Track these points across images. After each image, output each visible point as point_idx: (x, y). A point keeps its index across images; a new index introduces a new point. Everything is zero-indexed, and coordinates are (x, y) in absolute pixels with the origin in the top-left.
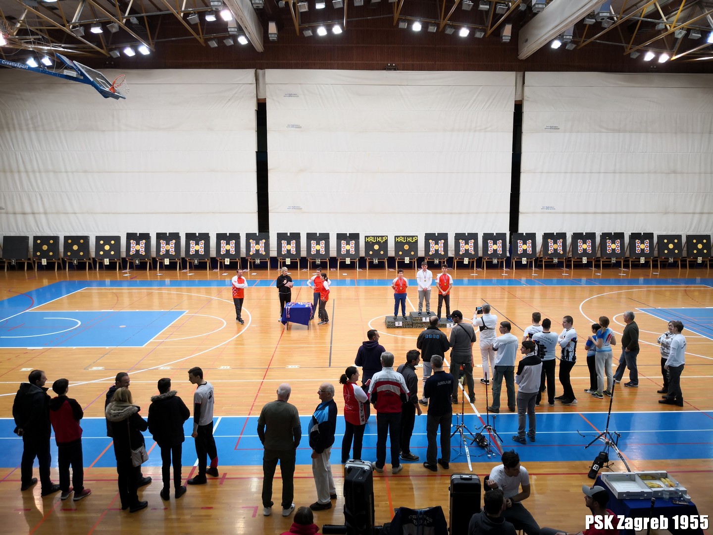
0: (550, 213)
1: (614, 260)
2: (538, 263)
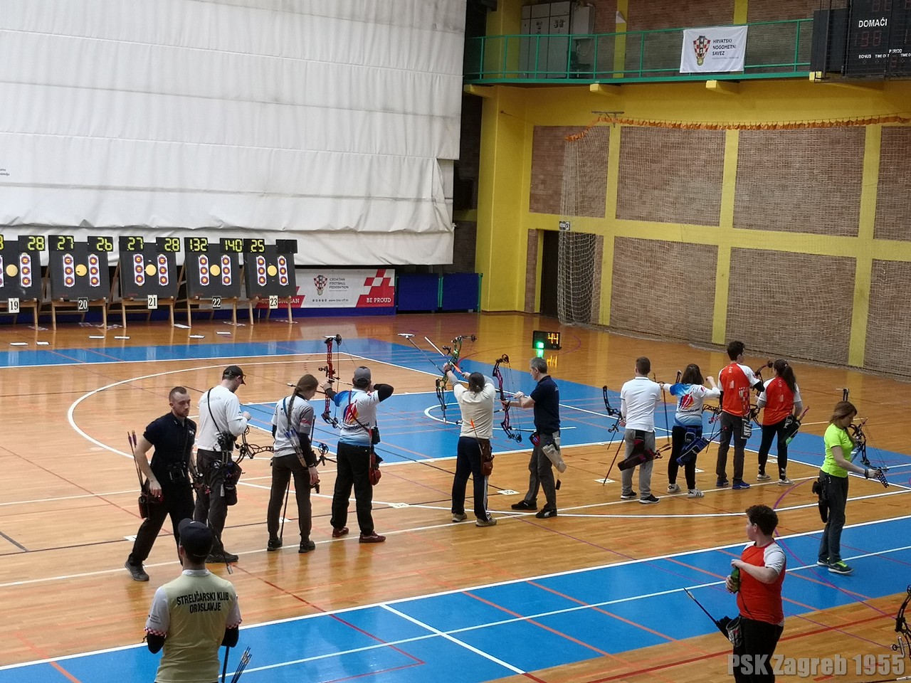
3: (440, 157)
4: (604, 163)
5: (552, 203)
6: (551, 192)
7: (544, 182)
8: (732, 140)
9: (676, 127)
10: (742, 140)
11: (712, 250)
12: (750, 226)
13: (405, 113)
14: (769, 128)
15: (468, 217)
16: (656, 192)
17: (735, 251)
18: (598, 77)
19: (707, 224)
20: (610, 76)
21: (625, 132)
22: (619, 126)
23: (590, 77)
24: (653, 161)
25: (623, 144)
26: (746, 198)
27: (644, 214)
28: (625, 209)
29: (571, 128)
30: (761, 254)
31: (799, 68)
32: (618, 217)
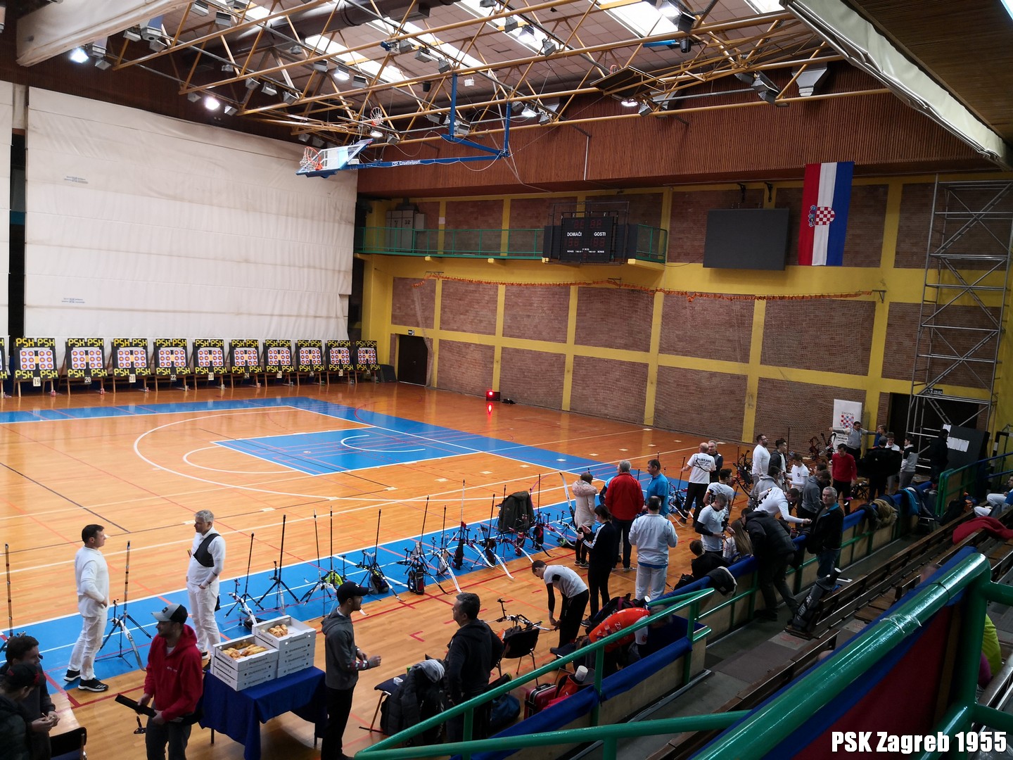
0: (77, 308)
2: (60, 384)
3: (341, 293)
4: (433, 299)
5: (404, 319)
6: (403, 314)
7: (400, 308)
8: (502, 290)
9: (471, 282)
10: (507, 291)
11: (492, 348)
12: (511, 336)
13: (321, 269)
14: (517, 284)
15: (356, 326)
16: (462, 316)
17: (503, 349)
18: (430, 253)
19: (490, 334)
20: (436, 253)
21: (445, 283)
22: (441, 280)
23: (426, 252)
24: (460, 300)
25: (443, 289)
26: (509, 321)
27: (455, 328)
28: (445, 325)
29: (415, 279)
30: (517, 351)
31: (537, 255)
32: (441, 328)
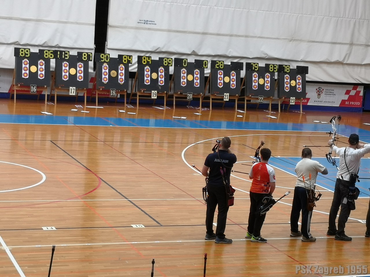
0: (149, 29)
1: (226, 97)
2: (131, 97)
